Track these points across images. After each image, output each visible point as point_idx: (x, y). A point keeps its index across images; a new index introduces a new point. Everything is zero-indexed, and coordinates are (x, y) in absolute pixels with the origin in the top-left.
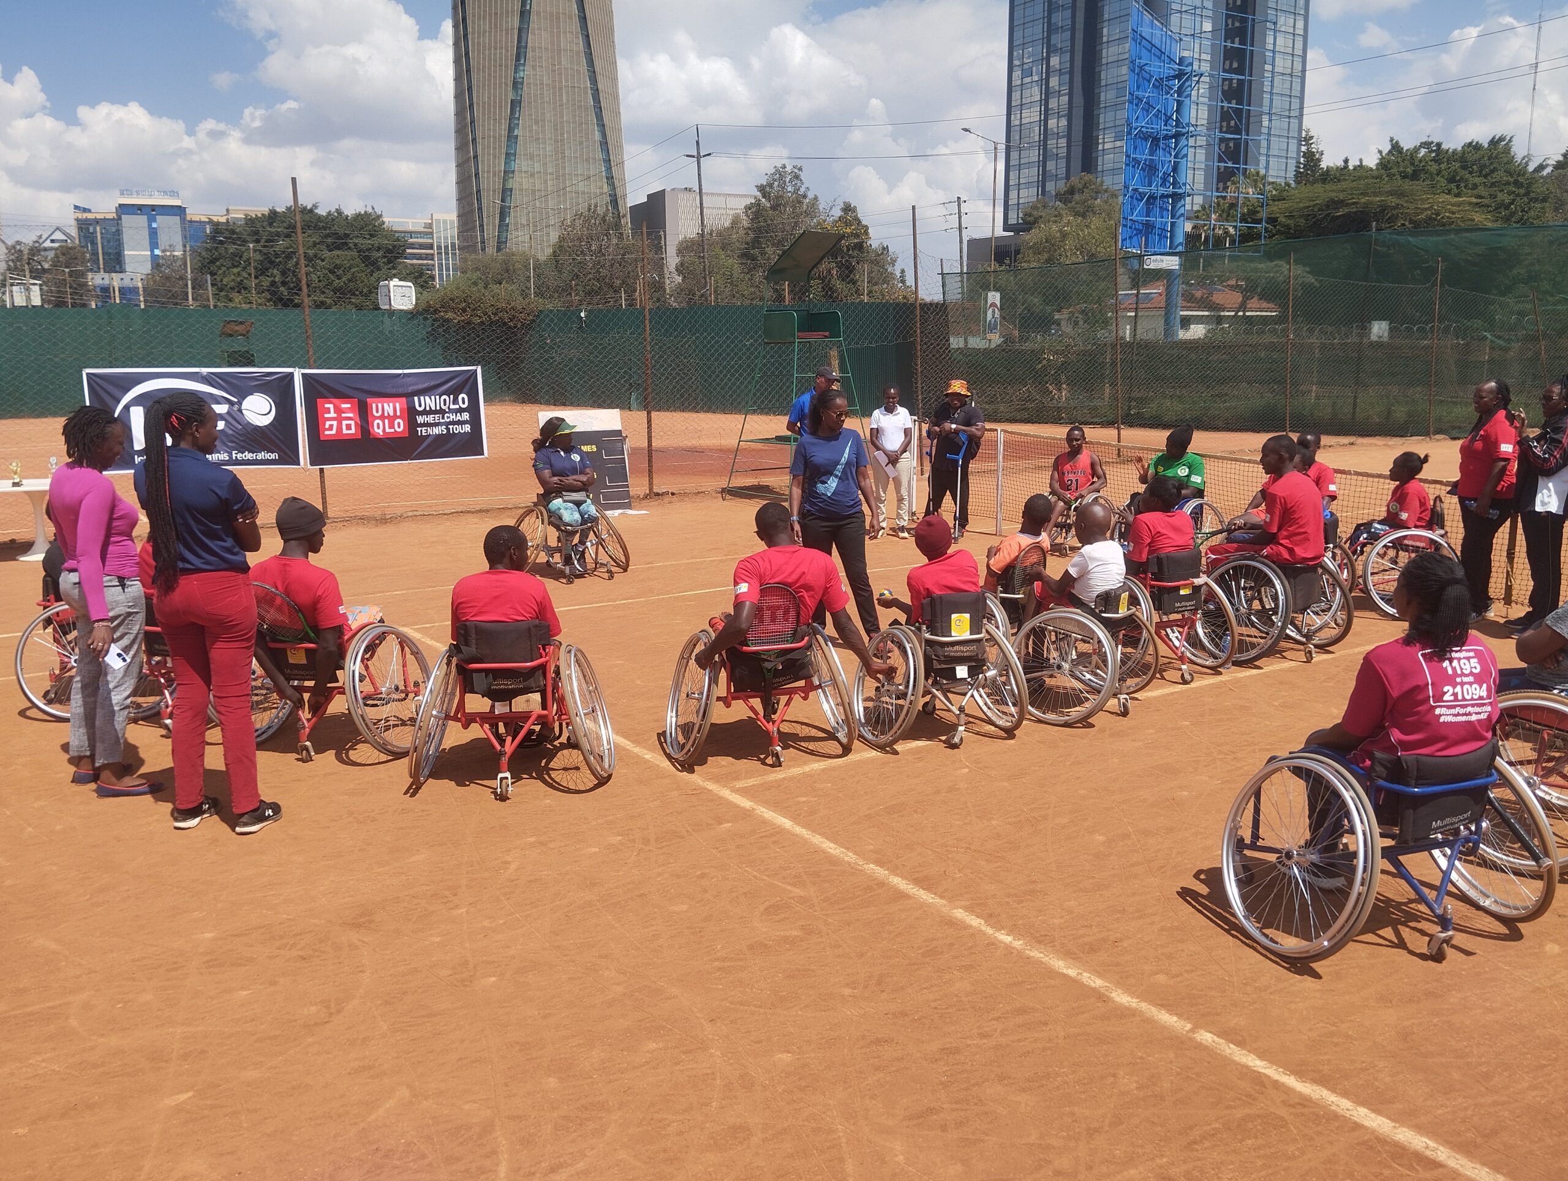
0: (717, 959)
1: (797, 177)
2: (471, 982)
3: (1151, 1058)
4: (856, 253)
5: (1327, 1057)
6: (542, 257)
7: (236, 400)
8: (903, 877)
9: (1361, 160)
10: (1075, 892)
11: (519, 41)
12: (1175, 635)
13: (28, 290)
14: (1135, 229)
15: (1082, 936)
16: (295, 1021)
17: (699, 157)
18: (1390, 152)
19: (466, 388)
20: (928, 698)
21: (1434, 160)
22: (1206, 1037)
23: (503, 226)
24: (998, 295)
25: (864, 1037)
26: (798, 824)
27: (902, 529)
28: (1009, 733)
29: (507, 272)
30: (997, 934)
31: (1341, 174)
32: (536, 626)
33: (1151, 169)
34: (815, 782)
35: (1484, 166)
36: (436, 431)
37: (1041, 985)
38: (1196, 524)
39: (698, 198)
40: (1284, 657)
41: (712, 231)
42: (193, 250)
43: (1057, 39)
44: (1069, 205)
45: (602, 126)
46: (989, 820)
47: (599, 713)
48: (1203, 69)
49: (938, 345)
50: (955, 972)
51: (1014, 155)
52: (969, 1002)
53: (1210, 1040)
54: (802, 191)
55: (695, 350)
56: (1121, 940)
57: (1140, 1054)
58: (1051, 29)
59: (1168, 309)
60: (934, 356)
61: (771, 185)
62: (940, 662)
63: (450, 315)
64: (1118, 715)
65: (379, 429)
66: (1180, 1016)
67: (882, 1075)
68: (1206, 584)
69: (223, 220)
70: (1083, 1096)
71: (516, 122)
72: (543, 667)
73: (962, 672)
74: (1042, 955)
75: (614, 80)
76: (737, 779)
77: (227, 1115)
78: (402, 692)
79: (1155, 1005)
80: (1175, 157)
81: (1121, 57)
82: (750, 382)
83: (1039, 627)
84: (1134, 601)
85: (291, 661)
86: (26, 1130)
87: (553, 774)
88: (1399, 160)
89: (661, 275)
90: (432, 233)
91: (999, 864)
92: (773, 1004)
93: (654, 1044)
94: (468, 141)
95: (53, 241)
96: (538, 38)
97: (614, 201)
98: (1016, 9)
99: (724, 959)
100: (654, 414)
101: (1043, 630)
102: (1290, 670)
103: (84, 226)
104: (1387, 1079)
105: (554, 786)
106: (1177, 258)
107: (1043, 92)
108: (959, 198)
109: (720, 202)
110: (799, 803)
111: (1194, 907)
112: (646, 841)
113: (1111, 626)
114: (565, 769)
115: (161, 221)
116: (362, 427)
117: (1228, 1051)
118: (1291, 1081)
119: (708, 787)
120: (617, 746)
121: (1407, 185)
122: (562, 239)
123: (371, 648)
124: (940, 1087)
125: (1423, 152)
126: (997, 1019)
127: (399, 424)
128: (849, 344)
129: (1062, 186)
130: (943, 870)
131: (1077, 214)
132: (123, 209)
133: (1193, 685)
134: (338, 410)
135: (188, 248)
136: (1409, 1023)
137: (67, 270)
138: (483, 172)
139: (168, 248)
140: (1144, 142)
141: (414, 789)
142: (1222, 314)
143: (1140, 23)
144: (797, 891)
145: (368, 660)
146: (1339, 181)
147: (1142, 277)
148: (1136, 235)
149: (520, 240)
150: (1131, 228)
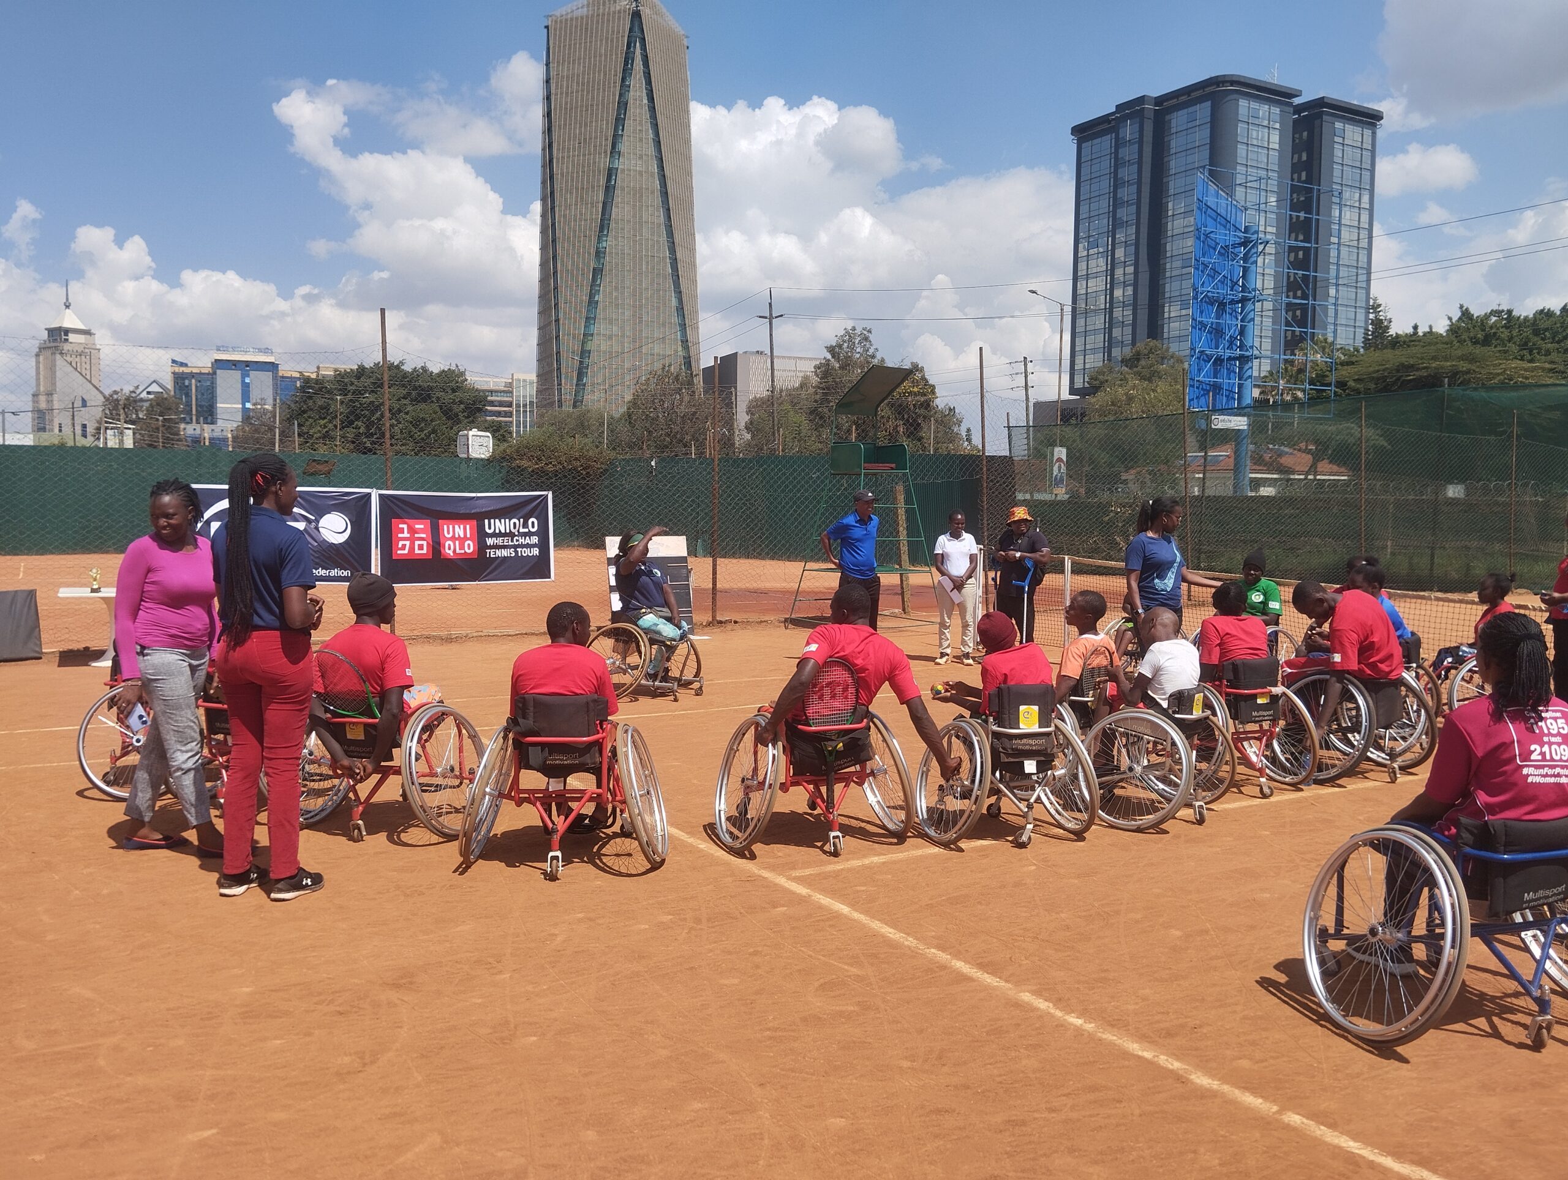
0: (769, 1029)
1: (866, 339)
2: (511, 1040)
3: (1234, 1137)
4: (922, 411)
5: (1425, 1140)
6: (617, 416)
7: (313, 518)
8: (966, 962)
9: (1431, 327)
10: (1150, 981)
11: (603, 214)
12: (1253, 750)
13: (122, 433)
14: (1202, 389)
15: (1158, 1022)
16: (327, 1069)
17: (771, 318)
18: (1460, 319)
19: (535, 514)
20: (993, 799)
21: (1505, 326)
22: (1294, 1119)
23: (580, 384)
24: (1064, 450)
25: (923, 1107)
26: (856, 910)
27: (967, 656)
28: (1079, 835)
29: (582, 425)
30: (1066, 1017)
31: (1411, 340)
32: (595, 701)
33: (1218, 332)
34: (875, 874)
35: (1557, 333)
36: (504, 553)
37: (1115, 1065)
38: (1271, 651)
39: (769, 361)
40: (1366, 778)
41: (781, 391)
42: (283, 403)
43: (1123, 213)
44: (1135, 369)
45: (679, 293)
46: (1057, 913)
47: (653, 795)
48: (1269, 237)
49: (1004, 483)
50: (1022, 1050)
51: (1080, 322)
52: (1036, 1078)
53: (1299, 1122)
54: (871, 351)
55: (762, 482)
56: (1201, 1026)
57: (1223, 1133)
58: (1116, 203)
59: (1237, 469)
60: (1000, 493)
61: (840, 346)
62: (1008, 755)
63: (525, 463)
64: (1194, 823)
65: (450, 549)
66: (1265, 1098)
67: (941, 1143)
68: (1284, 694)
69: (314, 376)
70: (1161, 1170)
71: (597, 288)
72: (599, 745)
73: (1030, 766)
74: (1115, 1038)
75: (692, 250)
76: (794, 868)
77: (250, 1152)
78: (456, 777)
79: (1239, 1088)
80: (1242, 321)
81: (1186, 230)
82: (815, 514)
83: (1109, 728)
84: (1207, 705)
85: (349, 737)
86: (44, 1156)
87: (605, 860)
88: (1470, 326)
89: (731, 429)
90: (512, 392)
91: (1069, 953)
92: (826, 1072)
93: (700, 1105)
94: (551, 306)
95: (149, 393)
96: (620, 211)
97: (688, 362)
98: (1082, 184)
99: (776, 1030)
100: (719, 561)
101: (1113, 731)
102: (1374, 789)
103: (180, 379)
104: (1494, 1163)
105: (606, 869)
106: (1245, 419)
107: (1109, 262)
108: (1025, 358)
109: (790, 365)
110: (858, 891)
111: (1279, 998)
112: (698, 921)
113: (1186, 728)
114: (617, 855)
115: (254, 378)
116: (433, 547)
117: (1318, 1133)
118: (1388, 1162)
119: (763, 875)
120: (671, 836)
121: (1478, 350)
122: (636, 397)
123: (429, 728)
124: (1006, 1156)
125: (1494, 319)
126: (1066, 1095)
127: (469, 545)
128: (916, 479)
129: (1128, 351)
130: (1008, 956)
131: (1143, 378)
132: (219, 364)
133: (1272, 799)
134: (412, 531)
135: (278, 401)
136: (1514, 1111)
137: (161, 418)
138: (564, 335)
139: (259, 401)
140: (1210, 307)
141: (464, 867)
142: (1292, 477)
143: (1206, 193)
144: (854, 971)
145: (426, 741)
146: (1409, 346)
147: (1212, 438)
148: (1204, 395)
149: (594, 399)
150: (1198, 388)
